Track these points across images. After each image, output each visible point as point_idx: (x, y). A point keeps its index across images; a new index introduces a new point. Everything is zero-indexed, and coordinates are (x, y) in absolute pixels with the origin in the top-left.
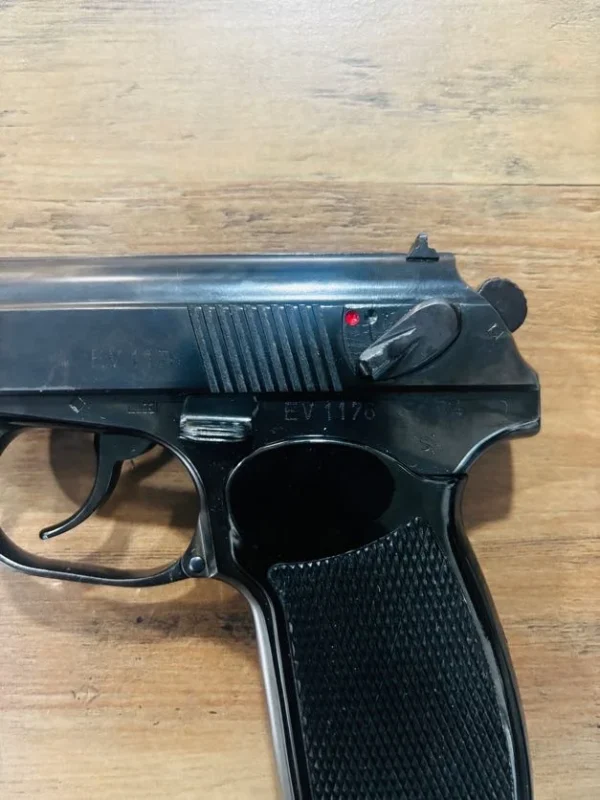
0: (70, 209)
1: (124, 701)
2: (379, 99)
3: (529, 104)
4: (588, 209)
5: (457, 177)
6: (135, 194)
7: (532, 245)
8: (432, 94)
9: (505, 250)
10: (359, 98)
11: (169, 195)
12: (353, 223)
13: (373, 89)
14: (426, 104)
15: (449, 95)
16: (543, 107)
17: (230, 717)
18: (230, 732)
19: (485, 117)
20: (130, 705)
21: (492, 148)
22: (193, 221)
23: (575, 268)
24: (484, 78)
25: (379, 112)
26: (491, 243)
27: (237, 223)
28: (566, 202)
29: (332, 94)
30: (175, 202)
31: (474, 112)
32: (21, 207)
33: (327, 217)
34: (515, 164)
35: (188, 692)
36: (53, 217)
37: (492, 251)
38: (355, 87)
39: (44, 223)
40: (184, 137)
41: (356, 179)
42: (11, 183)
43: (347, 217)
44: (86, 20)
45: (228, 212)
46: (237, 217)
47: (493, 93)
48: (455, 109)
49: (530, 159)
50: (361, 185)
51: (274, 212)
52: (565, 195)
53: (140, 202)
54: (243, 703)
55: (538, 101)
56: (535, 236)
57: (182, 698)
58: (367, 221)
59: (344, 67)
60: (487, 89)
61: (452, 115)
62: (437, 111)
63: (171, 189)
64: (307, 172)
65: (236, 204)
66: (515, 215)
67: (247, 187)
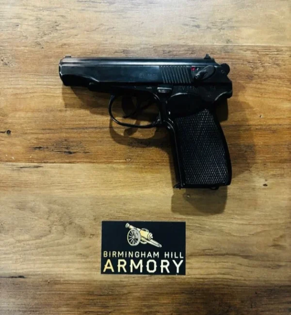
0: (127, 49)
1: (137, 161)
2: (198, 26)
3: (232, 27)
4: (245, 51)
5: (215, 44)
6: (142, 46)
7: (232, 59)
8: (210, 25)
9: (226, 60)
10: (193, 26)
11: (150, 47)
12: (192, 54)
13: (196, 24)
14: (208, 28)
15: (213, 25)
16: (235, 28)
17: (162, 165)
18: (161, 169)
19: (222, 30)
20: (139, 162)
21: (223, 37)
22: (156, 53)
23: (242, 64)
24: (221, 22)
25: (198, 29)
26: (223, 58)
27: (166, 53)
28: (240, 49)
29: (187, 25)
30: (152, 48)
31: (219, 29)
32: (117, 49)
33: (186, 52)
34: (228, 41)
35: (152, 159)
36: (124, 51)
37: (223, 60)
38: (192, 23)
39: (121, 52)
40: (153, 34)
41: (192, 44)
42: (114, 43)
43: (190, 52)
44: (132, 8)
45: (164, 51)
46: (166, 52)
47: (223, 25)
48: (215, 28)
49: (232, 40)
50: (194, 45)
51: (174, 51)
52: (240, 48)
53: (144, 48)
54: (165, 162)
55: (234, 27)
56: (233, 57)
57: (150, 161)
58: (195, 53)
59: (190, 19)
60: (222, 24)
61: (214, 30)
62: (211, 29)
63: (151, 45)
64: (181, 42)
65: (165, 49)
66: (228, 52)
67: (168, 45)
